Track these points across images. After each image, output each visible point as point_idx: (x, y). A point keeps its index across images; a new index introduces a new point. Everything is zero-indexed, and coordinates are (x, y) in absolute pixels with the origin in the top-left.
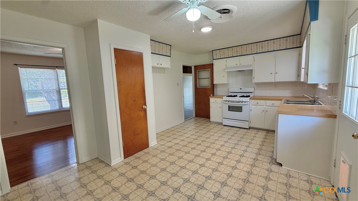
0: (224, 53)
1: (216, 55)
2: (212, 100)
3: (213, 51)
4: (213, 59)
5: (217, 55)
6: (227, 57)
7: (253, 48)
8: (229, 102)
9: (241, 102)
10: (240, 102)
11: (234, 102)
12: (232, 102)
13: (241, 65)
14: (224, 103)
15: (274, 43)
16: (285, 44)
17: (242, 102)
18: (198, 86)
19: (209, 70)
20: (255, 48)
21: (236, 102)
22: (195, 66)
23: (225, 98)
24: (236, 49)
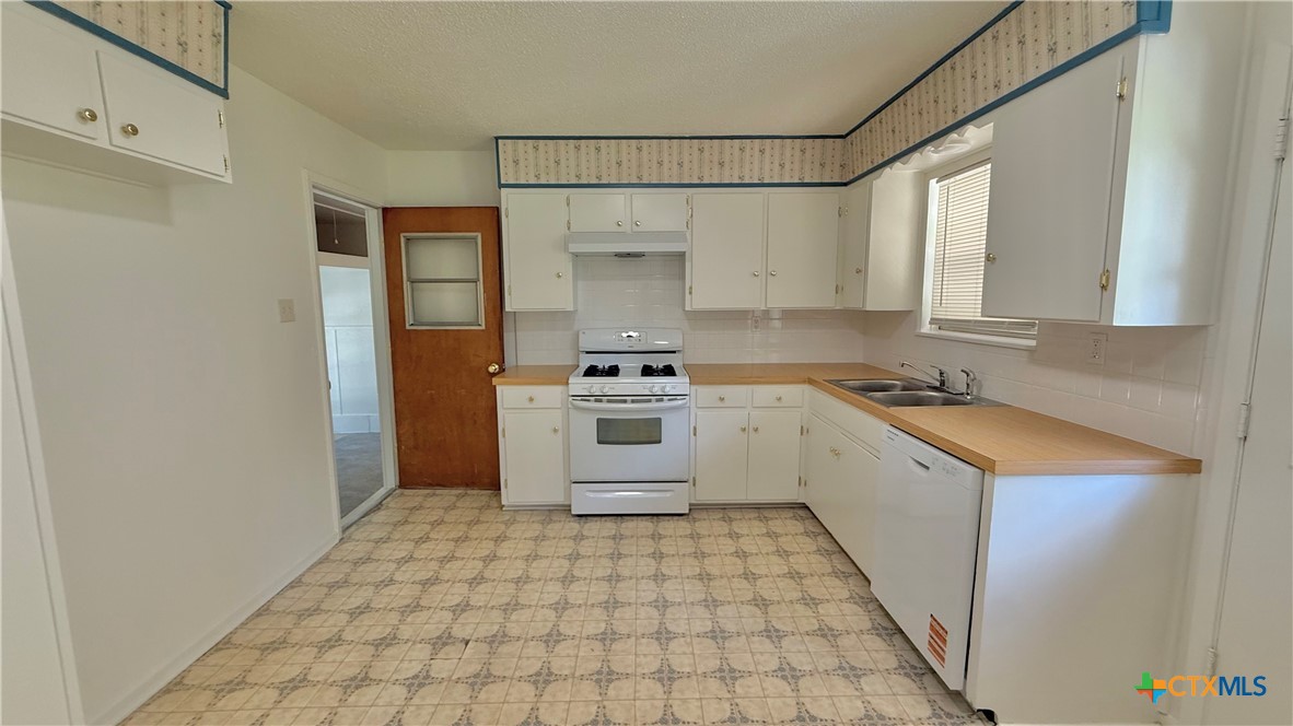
0: (557, 163)
1: (516, 162)
2: (508, 395)
3: (497, 138)
4: (501, 186)
5: (520, 162)
6: (574, 182)
7: (686, 158)
8: (601, 401)
9: (657, 401)
10: (650, 401)
11: (625, 401)
12: (613, 399)
13: (636, 229)
14: (577, 408)
15: (762, 151)
16: (797, 166)
17: (660, 398)
18: (409, 319)
19: (475, 238)
20: (692, 160)
21: (633, 401)
22: (385, 211)
23: (580, 384)
24: (613, 151)
